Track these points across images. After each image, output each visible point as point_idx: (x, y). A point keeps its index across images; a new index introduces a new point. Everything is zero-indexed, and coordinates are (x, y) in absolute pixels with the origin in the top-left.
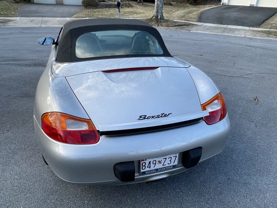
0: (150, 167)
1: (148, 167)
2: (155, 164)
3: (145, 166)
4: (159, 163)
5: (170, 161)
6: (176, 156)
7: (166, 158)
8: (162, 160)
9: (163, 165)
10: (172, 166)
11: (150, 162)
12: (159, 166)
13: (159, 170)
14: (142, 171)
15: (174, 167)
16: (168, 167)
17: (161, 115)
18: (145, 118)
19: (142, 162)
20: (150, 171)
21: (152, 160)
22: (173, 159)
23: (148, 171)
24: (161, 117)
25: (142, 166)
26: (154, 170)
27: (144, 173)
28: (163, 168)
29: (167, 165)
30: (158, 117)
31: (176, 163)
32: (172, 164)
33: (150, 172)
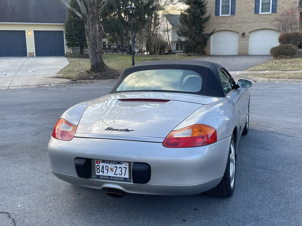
0: (103, 172)
1: (102, 172)
2: (108, 170)
3: (99, 169)
4: (111, 171)
5: (121, 171)
6: (126, 168)
7: (117, 167)
8: (113, 168)
9: (115, 174)
10: (123, 178)
11: (103, 166)
12: (111, 174)
13: (111, 178)
14: (97, 174)
15: (125, 179)
16: (120, 178)
17: (124, 130)
18: (110, 130)
19: (97, 164)
20: (103, 176)
21: (105, 165)
22: (124, 170)
23: (102, 176)
24: (124, 131)
25: (96, 169)
26: (107, 176)
27: (99, 177)
28: (115, 177)
29: (119, 176)
30: (121, 130)
31: (127, 176)
32: (123, 176)
33: (104, 178)
